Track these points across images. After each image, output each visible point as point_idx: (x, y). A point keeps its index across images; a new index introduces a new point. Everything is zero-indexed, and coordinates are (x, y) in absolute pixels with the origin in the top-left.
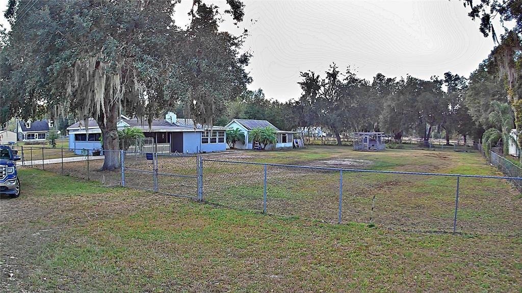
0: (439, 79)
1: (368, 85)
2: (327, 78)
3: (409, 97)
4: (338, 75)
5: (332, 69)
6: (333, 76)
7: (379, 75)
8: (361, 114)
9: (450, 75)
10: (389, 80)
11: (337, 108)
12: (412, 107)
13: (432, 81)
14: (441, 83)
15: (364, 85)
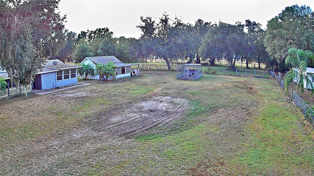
0: (242, 24)
1: (192, 26)
2: (160, 23)
3: (220, 36)
4: (168, 20)
5: (164, 17)
6: (165, 21)
7: (199, 20)
8: (185, 48)
9: (250, 22)
10: (207, 23)
11: (167, 44)
12: (222, 43)
13: (237, 25)
14: (243, 26)
15: (189, 27)
